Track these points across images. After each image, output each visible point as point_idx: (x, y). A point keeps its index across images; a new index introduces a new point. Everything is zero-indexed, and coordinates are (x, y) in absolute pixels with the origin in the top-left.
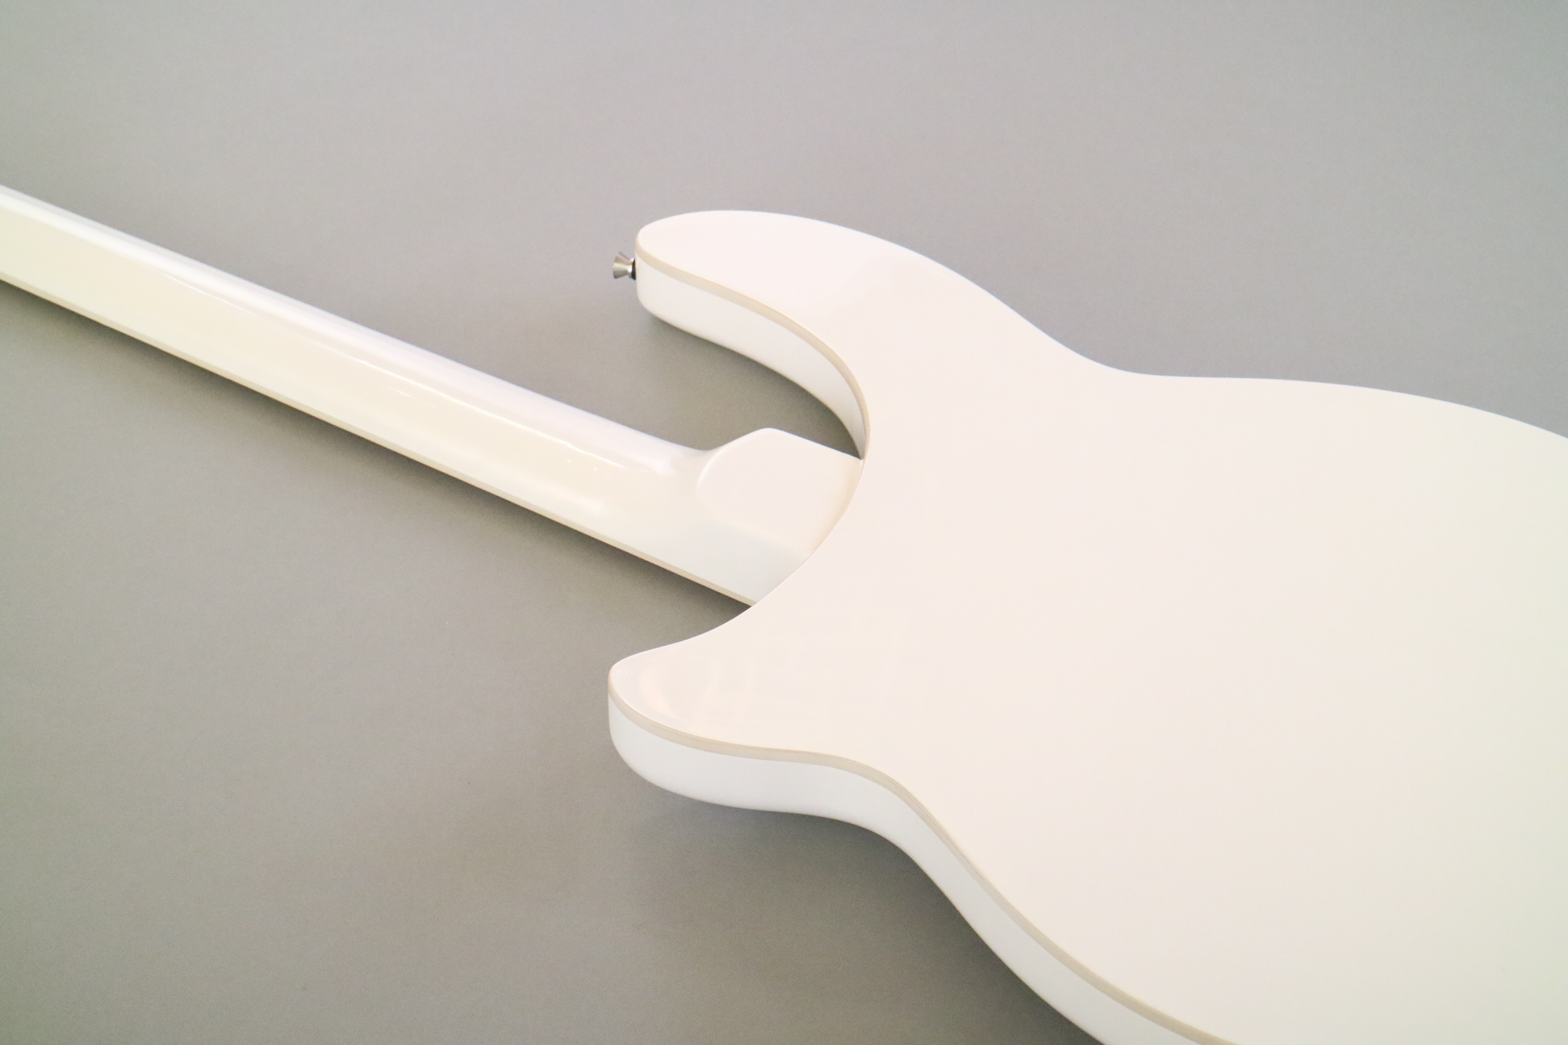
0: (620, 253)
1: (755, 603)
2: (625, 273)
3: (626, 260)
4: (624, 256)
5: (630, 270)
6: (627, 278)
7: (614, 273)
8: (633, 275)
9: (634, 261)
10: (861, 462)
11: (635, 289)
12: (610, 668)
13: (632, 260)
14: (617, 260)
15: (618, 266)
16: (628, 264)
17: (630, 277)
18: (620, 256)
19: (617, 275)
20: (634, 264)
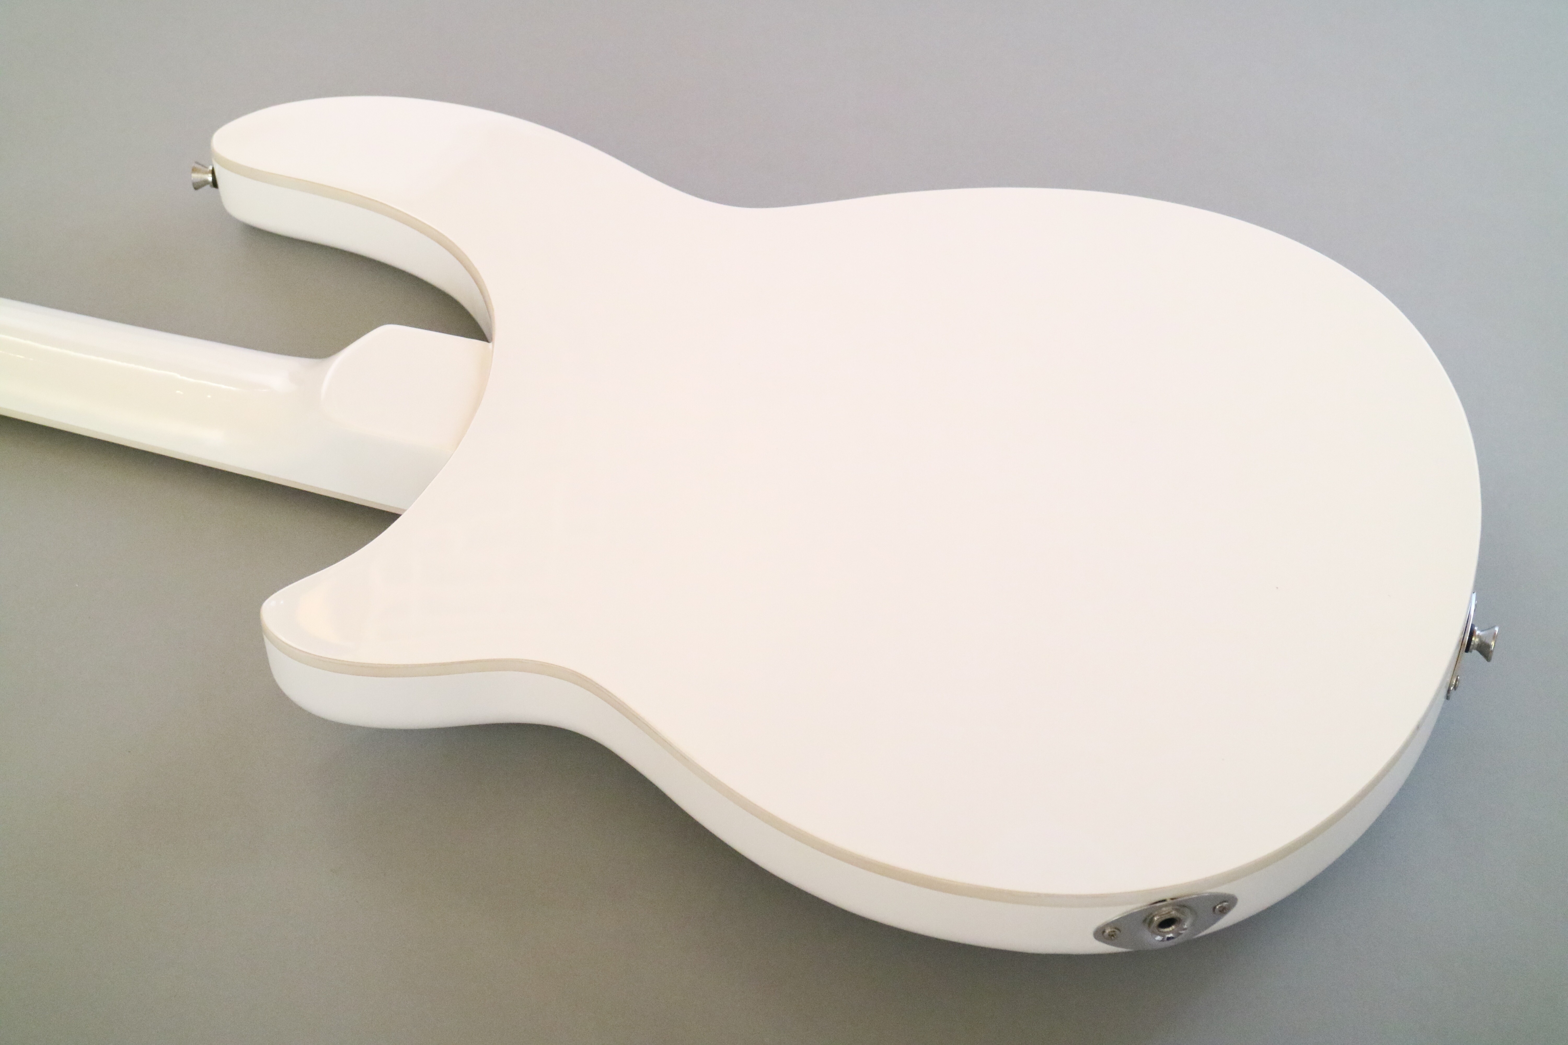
0: (197, 163)
1: (404, 511)
2: (206, 183)
3: (206, 169)
4: (203, 166)
5: (210, 178)
6: (208, 188)
7: (194, 184)
8: (215, 184)
9: (213, 168)
10: (490, 345)
11: (219, 198)
12: (260, 605)
13: (211, 168)
14: (194, 170)
15: (197, 177)
16: (206, 173)
17: (211, 186)
18: (197, 166)
19: (197, 186)
20: (213, 172)
